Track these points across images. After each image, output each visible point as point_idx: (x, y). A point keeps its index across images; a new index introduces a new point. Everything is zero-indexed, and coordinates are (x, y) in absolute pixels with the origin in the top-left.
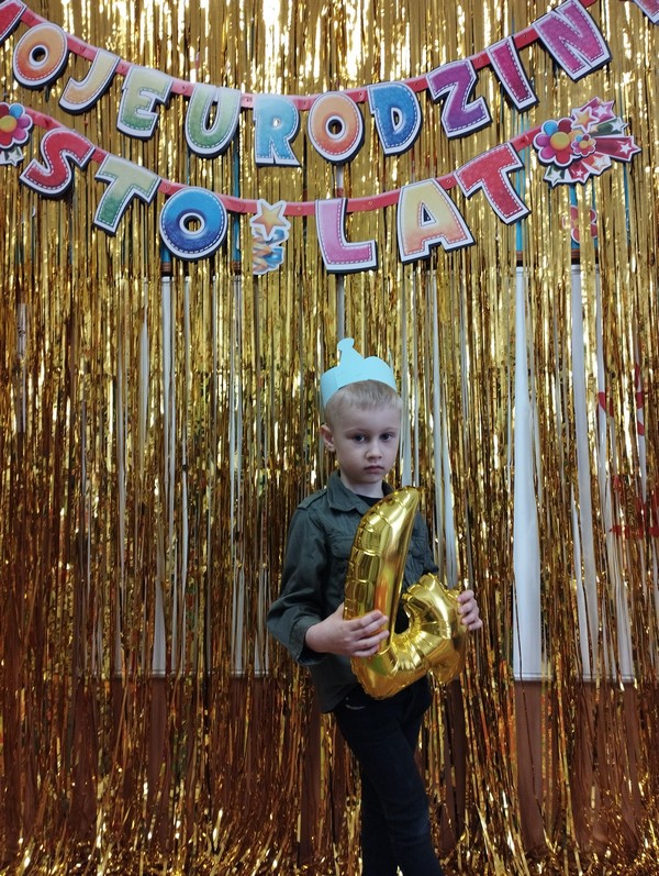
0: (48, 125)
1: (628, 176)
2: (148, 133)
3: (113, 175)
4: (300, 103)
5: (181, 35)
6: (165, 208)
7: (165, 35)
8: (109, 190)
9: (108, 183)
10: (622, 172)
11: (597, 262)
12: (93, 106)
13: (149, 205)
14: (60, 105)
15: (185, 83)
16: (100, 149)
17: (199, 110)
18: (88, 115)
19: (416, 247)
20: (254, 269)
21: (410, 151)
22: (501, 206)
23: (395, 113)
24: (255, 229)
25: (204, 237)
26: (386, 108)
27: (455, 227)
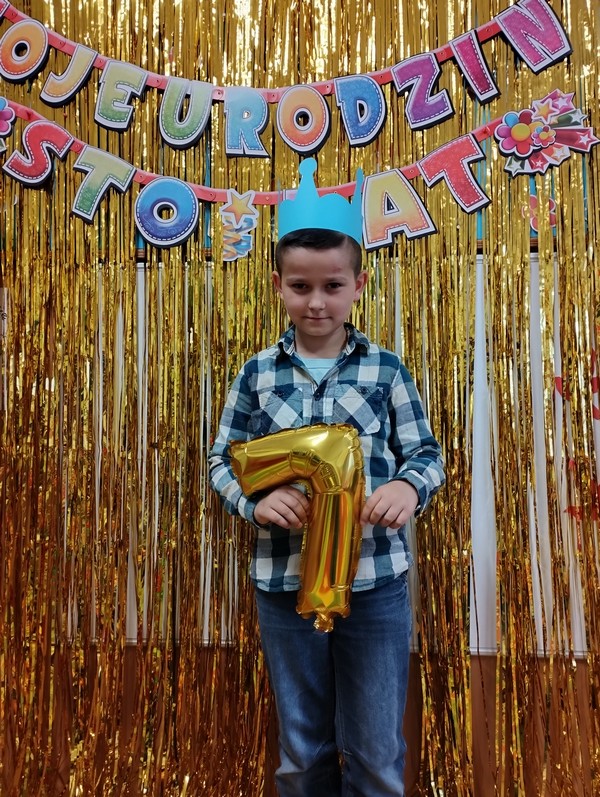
0: (30, 117)
1: (587, 166)
2: (124, 125)
3: (90, 166)
4: (269, 95)
5: (156, 31)
6: (141, 197)
7: (141, 30)
8: (87, 179)
9: (86, 173)
10: (581, 163)
11: (555, 250)
12: (72, 98)
13: (125, 193)
14: (41, 98)
15: (160, 77)
16: (78, 141)
17: (173, 103)
18: (67, 108)
19: (379, 235)
20: (224, 256)
21: (375, 142)
22: (462, 195)
23: (360, 105)
24: (225, 217)
25: (176, 225)
26: (352, 100)
27: (417, 216)
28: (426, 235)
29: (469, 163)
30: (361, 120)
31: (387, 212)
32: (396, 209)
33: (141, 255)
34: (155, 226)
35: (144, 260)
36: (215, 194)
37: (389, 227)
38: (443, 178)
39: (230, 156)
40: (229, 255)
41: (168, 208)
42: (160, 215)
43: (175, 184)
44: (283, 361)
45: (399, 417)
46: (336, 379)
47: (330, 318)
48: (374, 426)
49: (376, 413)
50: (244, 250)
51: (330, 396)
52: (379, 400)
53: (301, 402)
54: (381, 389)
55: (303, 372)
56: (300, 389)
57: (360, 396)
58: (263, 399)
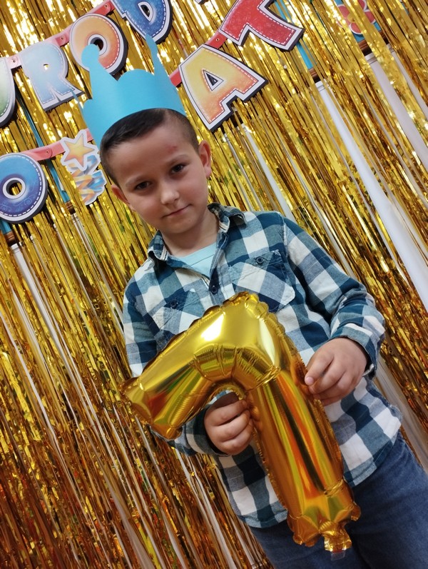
4: (58, 41)
11: (386, 42)
19: (216, 110)
20: (85, 201)
21: (171, 32)
22: (274, 37)
23: (142, 6)
24: (70, 165)
25: (29, 195)
26: (133, 6)
27: (242, 76)
28: (259, 90)
29: (267, 7)
30: (149, 19)
31: (212, 87)
32: (220, 81)
33: (11, 238)
34: (10, 205)
35: (16, 241)
36: (50, 151)
37: (221, 99)
38: (249, 31)
39: (48, 111)
40: (89, 197)
41: (14, 184)
42: (11, 193)
43: (12, 159)
44: (163, 270)
45: (307, 272)
46: (225, 262)
47: (190, 205)
48: (288, 294)
49: (283, 278)
50: (99, 187)
51: (227, 283)
52: (279, 264)
53: (200, 303)
54: (277, 252)
55: (187, 271)
56: (193, 290)
57: (258, 269)
58: (158, 318)
